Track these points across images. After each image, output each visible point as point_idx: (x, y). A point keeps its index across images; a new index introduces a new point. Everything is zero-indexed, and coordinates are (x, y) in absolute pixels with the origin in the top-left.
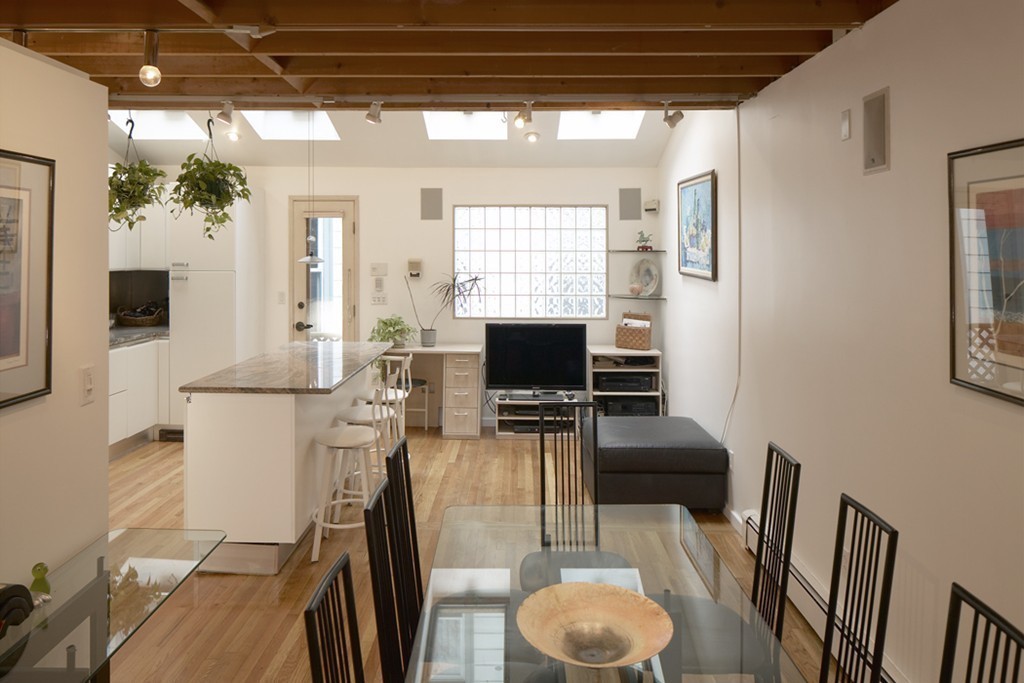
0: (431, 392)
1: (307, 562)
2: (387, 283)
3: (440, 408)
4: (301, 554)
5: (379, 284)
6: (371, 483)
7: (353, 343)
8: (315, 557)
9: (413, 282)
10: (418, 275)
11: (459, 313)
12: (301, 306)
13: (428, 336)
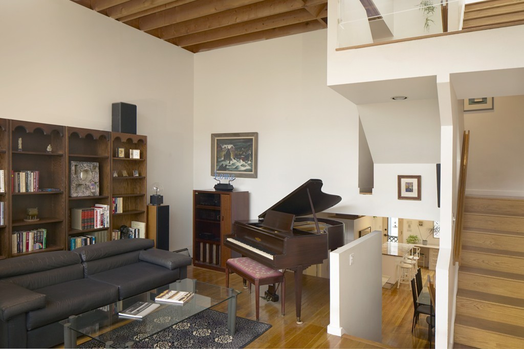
0: (426, 257)
1: (396, 288)
2: (411, 226)
3: (428, 262)
4: (395, 287)
5: (409, 226)
6: (413, 275)
7: (401, 244)
8: (398, 288)
9: (420, 227)
10: (422, 225)
11: (435, 236)
12: (386, 230)
13: (425, 242)
